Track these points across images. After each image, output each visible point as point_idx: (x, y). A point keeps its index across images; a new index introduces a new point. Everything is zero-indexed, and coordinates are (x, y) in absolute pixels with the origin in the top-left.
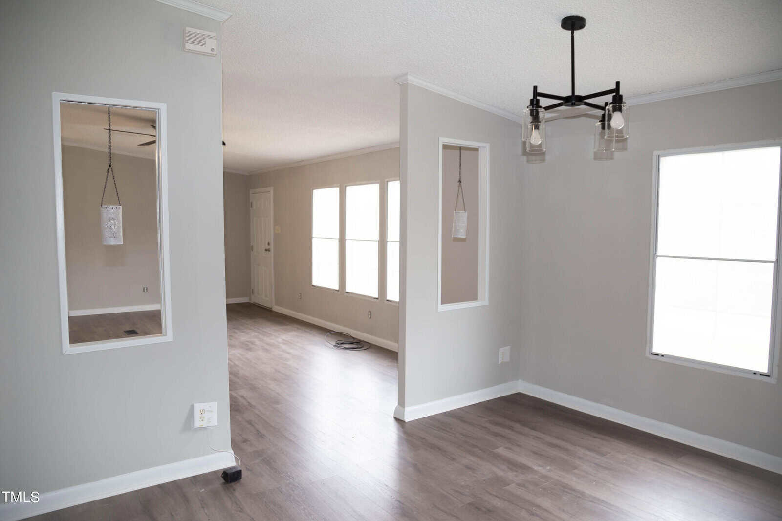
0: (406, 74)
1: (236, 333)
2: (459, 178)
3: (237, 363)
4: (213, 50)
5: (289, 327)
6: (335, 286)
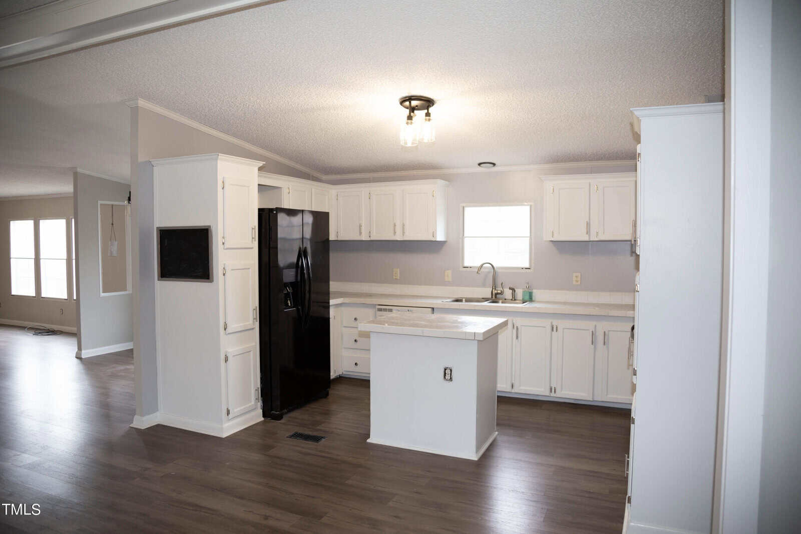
0: (76, 167)
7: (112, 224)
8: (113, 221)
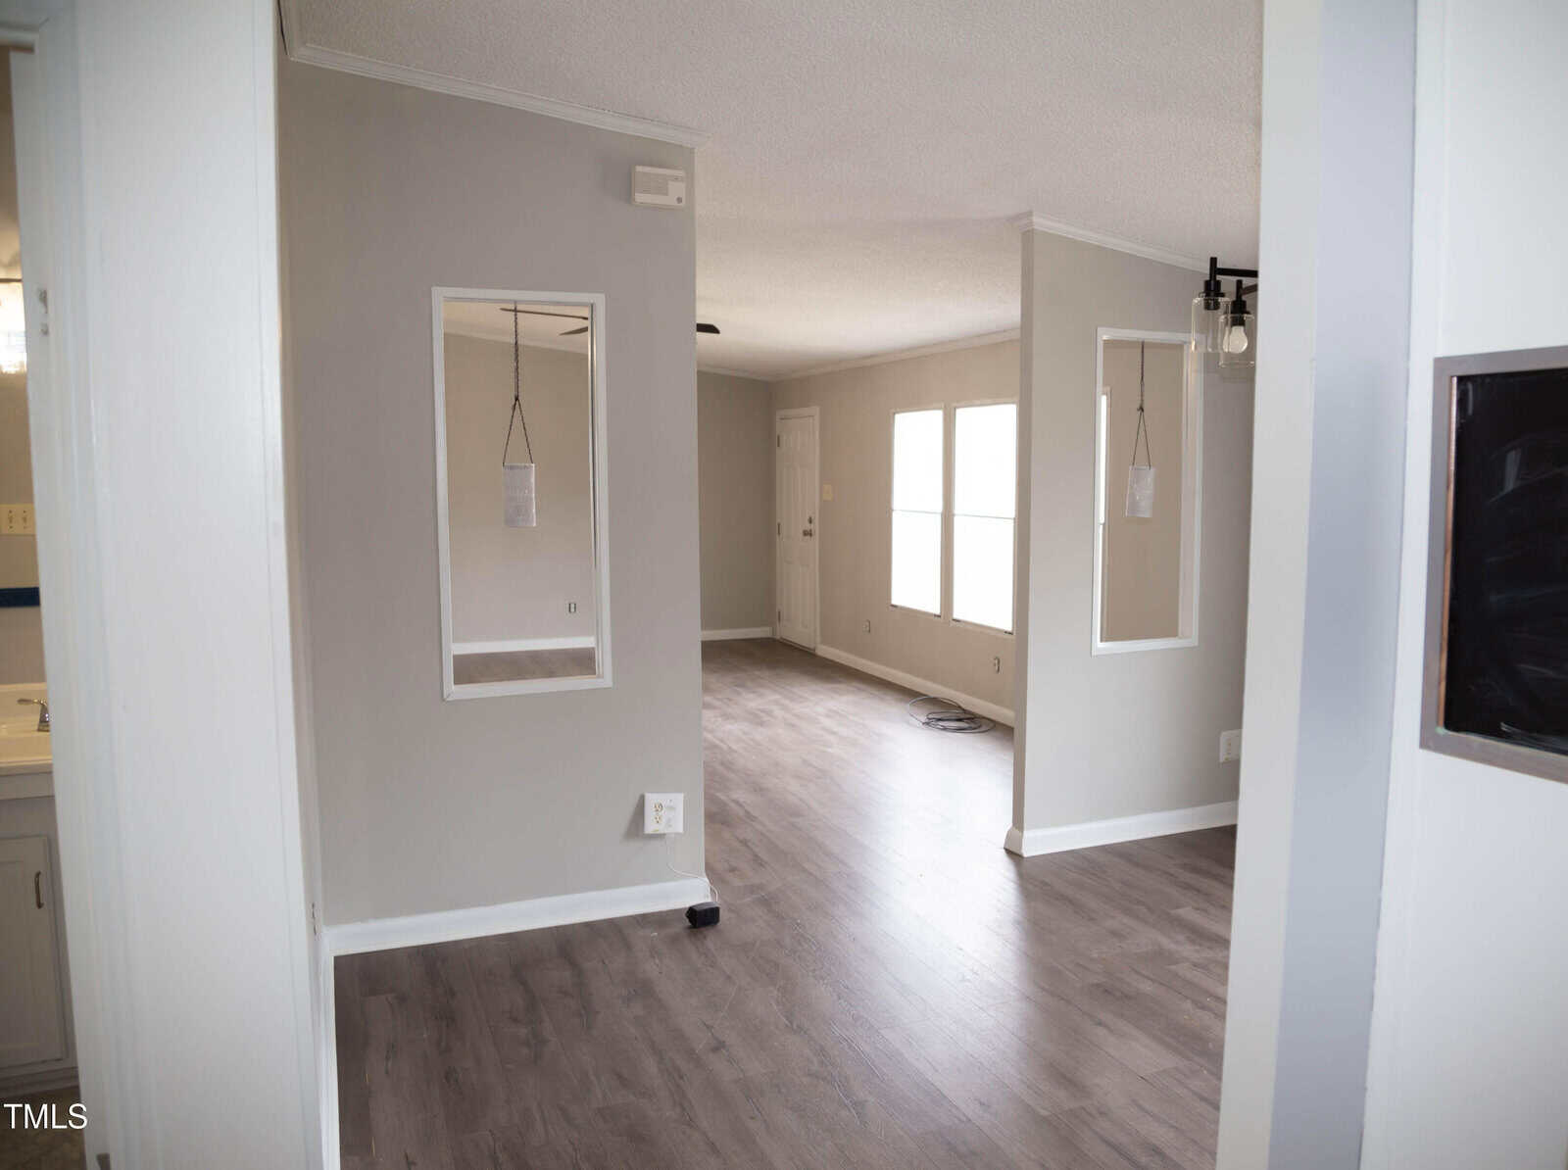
0: (1030, 214)
1: (739, 694)
2: (1139, 402)
3: (734, 747)
4: (679, 200)
5: (842, 686)
6: (934, 608)
7: (1141, 409)
8: (1142, 400)
